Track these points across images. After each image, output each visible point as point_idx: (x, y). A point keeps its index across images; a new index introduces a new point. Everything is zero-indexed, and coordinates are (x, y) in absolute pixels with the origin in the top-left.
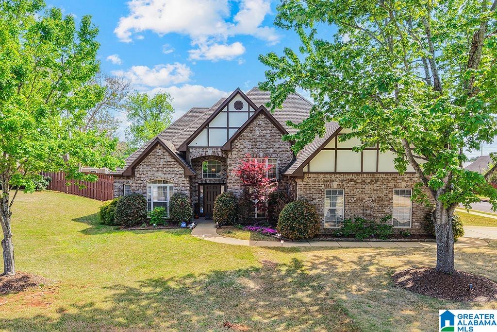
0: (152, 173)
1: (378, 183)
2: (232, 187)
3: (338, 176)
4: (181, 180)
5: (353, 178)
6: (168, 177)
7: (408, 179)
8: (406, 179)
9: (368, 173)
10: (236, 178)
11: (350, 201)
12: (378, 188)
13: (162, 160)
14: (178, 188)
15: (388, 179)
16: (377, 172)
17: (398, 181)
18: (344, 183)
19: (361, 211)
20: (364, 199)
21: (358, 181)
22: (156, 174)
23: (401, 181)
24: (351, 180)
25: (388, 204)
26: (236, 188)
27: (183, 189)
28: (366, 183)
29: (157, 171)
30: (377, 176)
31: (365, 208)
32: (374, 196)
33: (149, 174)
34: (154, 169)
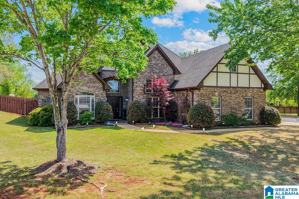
0: (79, 87)
1: (238, 93)
2: (137, 97)
3: (218, 88)
4: (100, 92)
5: (226, 90)
6: (91, 90)
7: (252, 91)
8: (251, 91)
9: (233, 87)
10: (140, 91)
11: (224, 104)
12: (238, 96)
13: (86, 78)
14: (98, 98)
15: (242, 91)
16: (238, 87)
17: (247, 92)
18: (221, 93)
19: (230, 110)
20: (231, 103)
21: (228, 92)
22: (82, 88)
23: (248, 92)
24: (225, 91)
25: (243, 106)
26: (140, 98)
27: (102, 99)
28: (232, 93)
29: (83, 85)
30: (237, 89)
31: (232, 108)
32: (236, 101)
33: (77, 87)
34: (80, 84)
